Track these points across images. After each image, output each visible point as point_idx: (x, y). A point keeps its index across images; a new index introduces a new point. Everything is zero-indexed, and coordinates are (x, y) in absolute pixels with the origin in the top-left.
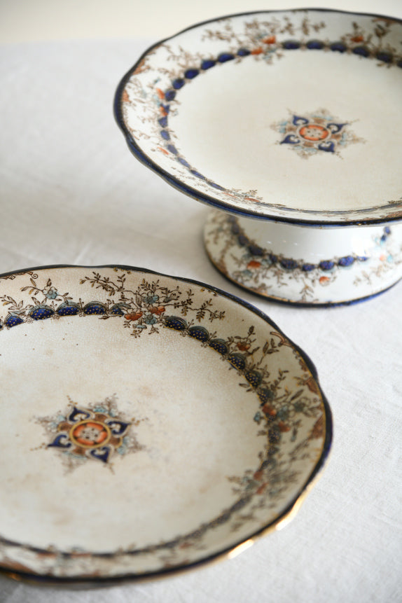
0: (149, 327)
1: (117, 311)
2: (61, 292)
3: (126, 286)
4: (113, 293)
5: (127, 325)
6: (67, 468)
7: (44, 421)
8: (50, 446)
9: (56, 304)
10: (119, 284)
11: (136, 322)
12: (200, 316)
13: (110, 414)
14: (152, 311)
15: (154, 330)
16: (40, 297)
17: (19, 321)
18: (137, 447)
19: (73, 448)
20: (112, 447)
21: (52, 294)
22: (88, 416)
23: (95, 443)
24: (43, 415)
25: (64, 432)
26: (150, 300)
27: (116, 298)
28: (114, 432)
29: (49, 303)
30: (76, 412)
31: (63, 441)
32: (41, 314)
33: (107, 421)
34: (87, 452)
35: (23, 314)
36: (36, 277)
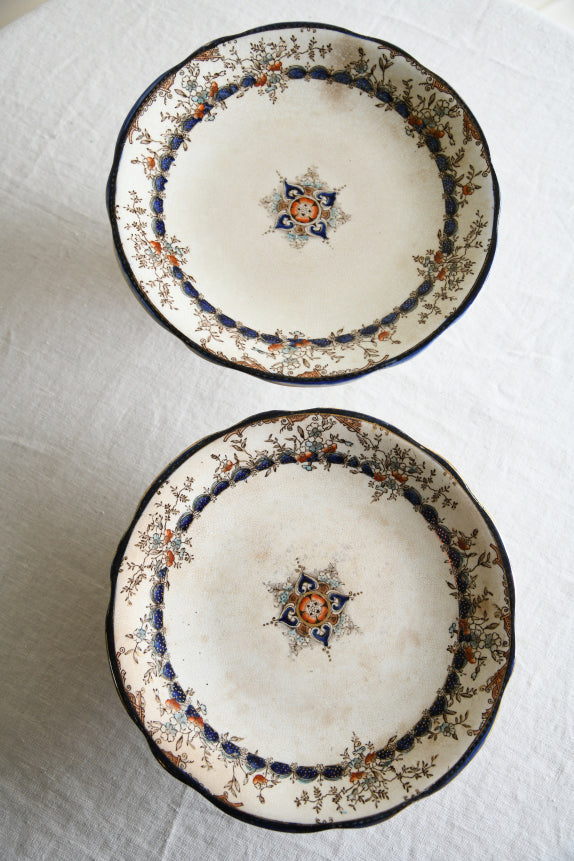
0: (183, 545)
1: (163, 573)
2: (139, 625)
3: (139, 562)
4: (144, 576)
5: (178, 566)
6: (354, 631)
7: (295, 647)
8: (326, 644)
9: (151, 630)
10: (137, 569)
11: (176, 557)
12: (184, 499)
13: (289, 590)
14: (169, 541)
15: (188, 541)
16: (144, 645)
17: (168, 666)
18: (332, 570)
19: (330, 625)
20: (330, 592)
21: (141, 633)
22: (290, 609)
23: (325, 605)
24: (287, 649)
25: (310, 632)
26: (157, 542)
27: (149, 573)
28: (313, 588)
29: (149, 637)
30: (285, 619)
31: (321, 632)
32: (160, 644)
33: (298, 593)
34: (336, 613)
35: (160, 662)
36: (123, 649)
